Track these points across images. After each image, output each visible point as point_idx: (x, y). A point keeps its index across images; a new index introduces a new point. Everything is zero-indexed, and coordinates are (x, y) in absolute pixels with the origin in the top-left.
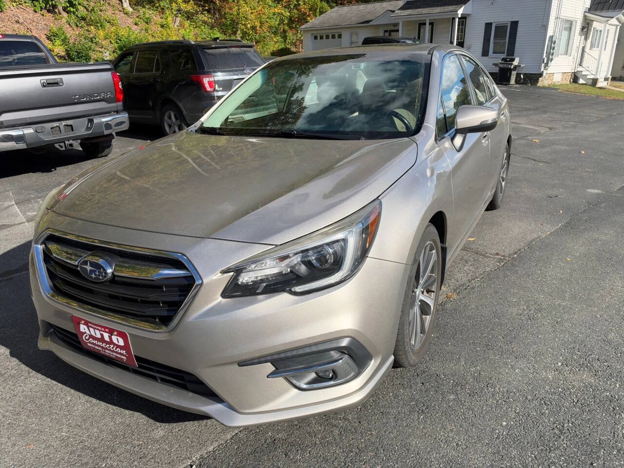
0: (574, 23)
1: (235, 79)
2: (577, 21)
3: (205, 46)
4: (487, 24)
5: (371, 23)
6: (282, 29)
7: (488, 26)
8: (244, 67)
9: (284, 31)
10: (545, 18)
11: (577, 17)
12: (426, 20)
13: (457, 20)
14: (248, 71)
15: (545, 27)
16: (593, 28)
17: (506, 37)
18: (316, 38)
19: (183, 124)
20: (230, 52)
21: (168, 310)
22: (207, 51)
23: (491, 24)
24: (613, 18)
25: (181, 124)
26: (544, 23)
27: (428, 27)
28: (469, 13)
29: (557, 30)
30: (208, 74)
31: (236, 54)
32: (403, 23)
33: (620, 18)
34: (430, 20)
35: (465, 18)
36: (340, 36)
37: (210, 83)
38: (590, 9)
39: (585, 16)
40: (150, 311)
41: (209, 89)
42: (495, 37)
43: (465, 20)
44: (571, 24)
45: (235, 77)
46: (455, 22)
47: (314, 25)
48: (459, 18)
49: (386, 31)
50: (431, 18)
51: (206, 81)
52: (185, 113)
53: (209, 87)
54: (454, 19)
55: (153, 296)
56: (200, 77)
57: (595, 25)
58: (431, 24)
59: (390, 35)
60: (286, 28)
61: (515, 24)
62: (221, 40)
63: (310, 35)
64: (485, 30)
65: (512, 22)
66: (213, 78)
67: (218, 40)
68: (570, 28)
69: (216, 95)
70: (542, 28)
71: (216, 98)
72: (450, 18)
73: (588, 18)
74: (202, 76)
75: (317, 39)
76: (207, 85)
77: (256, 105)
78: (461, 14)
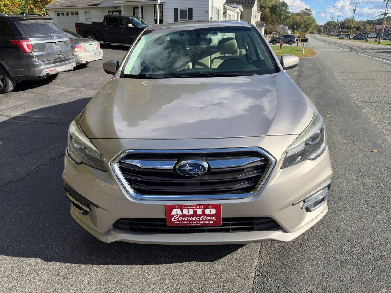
0: (220, 10)
1: (46, 43)
2: (221, 9)
3: (18, 18)
4: (175, 9)
5: (99, 6)
6: (29, 7)
7: (176, 10)
8: (51, 34)
9: (31, 8)
10: (207, 7)
11: (220, 7)
12: (138, 5)
13: (158, 5)
14: (55, 37)
15: (207, 12)
16: (227, 13)
17: (187, 17)
18: (58, 14)
19: (7, 78)
20: (38, 23)
21: (248, 183)
22: (20, 21)
23: (177, 9)
24: (238, 8)
25: (5, 77)
26: (207, 10)
27: (140, 9)
28: (163, 2)
29: (213, 15)
30: (26, 39)
31: (42, 24)
32: (123, 7)
33: (240, 9)
34: (141, 5)
35: (162, 5)
36: (77, 14)
37: (28, 46)
38: (226, 3)
39: (224, 7)
40: (237, 186)
41: (28, 50)
42: (181, 17)
43: (161, 6)
44: (219, 11)
45: (47, 41)
46: (156, 7)
47: (55, 5)
48: (159, 5)
49: (109, 11)
50: (141, 4)
51: (25, 44)
52: (8, 69)
53: (28, 49)
54: (155, 5)
55: (241, 176)
56: (19, 41)
57: (228, 11)
58: (142, 8)
59: (113, 14)
60: (32, 6)
61: (191, 10)
62: (27, 14)
63: (54, 12)
64: (175, 13)
65: (189, 9)
66: (30, 42)
67: (24, 14)
68: (218, 13)
69: (34, 55)
70: (206, 13)
71: (34, 57)
72: (152, 5)
73: (226, 8)
74: (21, 41)
75: (60, 15)
76: (26, 48)
77: (63, 61)
78: (160, 2)
